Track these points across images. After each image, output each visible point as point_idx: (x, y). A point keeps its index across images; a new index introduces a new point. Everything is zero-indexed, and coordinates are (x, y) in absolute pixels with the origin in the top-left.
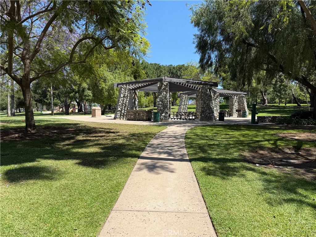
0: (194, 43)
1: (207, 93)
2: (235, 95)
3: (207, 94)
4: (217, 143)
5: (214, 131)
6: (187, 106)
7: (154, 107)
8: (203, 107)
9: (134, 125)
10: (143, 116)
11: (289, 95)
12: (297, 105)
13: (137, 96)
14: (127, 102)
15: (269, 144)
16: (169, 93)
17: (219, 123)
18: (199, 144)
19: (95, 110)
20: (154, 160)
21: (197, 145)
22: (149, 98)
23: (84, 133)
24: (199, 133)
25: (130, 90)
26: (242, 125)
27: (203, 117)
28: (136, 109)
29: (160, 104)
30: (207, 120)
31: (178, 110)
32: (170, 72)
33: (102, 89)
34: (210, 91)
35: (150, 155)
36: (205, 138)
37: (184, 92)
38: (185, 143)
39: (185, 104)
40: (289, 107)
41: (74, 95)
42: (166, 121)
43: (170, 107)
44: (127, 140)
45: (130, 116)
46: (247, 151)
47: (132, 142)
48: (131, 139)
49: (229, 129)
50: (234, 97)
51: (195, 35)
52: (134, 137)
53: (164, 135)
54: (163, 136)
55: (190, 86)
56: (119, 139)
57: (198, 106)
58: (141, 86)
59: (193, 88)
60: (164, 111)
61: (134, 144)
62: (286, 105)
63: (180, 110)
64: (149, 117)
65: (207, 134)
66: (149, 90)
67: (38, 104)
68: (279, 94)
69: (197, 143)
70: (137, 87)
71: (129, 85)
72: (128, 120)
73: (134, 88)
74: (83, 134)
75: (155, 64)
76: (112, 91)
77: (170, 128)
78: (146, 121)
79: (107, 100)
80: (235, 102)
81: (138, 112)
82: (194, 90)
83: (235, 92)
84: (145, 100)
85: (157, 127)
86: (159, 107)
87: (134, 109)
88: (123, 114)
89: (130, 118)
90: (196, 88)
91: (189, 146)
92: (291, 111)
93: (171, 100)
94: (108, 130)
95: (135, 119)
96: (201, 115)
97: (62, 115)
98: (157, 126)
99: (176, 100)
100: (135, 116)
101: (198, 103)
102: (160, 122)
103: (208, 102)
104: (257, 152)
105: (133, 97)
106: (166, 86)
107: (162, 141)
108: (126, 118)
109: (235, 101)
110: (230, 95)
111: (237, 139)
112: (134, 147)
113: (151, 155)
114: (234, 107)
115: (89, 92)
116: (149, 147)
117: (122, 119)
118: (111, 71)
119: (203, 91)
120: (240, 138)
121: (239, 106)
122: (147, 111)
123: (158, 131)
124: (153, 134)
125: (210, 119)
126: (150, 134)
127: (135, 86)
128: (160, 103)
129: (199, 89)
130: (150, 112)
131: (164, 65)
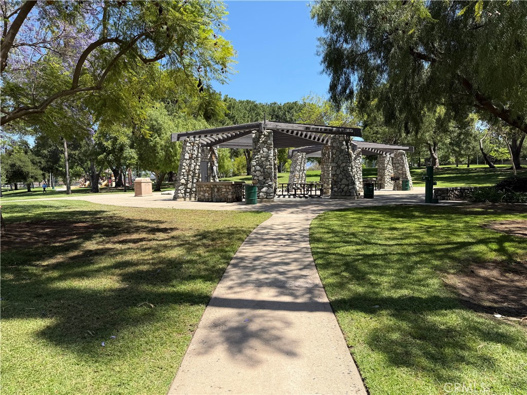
0: (318, 54)
1: (343, 148)
2: (387, 151)
3: (342, 151)
4: (379, 251)
5: (366, 222)
6: (305, 172)
7: (248, 175)
8: (336, 174)
9: (210, 212)
10: (227, 192)
11: (473, 150)
12: (488, 166)
13: (216, 157)
14: (198, 167)
15: (491, 251)
16: (274, 150)
17: (367, 202)
18: (341, 255)
19: (140, 183)
20: (244, 311)
21: (339, 260)
22: (238, 159)
23: (102, 233)
24: (336, 228)
25: (203, 145)
26: (411, 207)
27: (335, 191)
28: (215, 181)
29: (258, 171)
30: (344, 197)
31: (290, 179)
32: (273, 116)
33: (155, 146)
34: (347, 144)
35: (235, 293)
36: (352, 240)
37: (300, 148)
38: (313, 253)
39: (302, 168)
40: (476, 169)
41: (106, 157)
42: (269, 202)
43: (275, 175)
44: (188, 248)
45: (202, 193)
46: (452, 271)
47: (199, 255)
48: (198, 246)
49: (392, 216)
50: (385, 154)
51: (319, 40)
52: (205, 241)
53: (267, 234)
54: (265, 237)
55: (310, 137)
56: (172, 247)
57: (325, 172)
58: (222, 138)
59: (316, 140)
60: (264, 183)
61: (202, 260)
62: (468, 166)
63: (292, 180)
64: (237, 194)
65: (352, 230)
66: (238, 145)
67: (47, 175)
68: (457, 149)
69: (338, 254)
70: (216, 140)
71: (200, 137)
72: (198, 201)
73: (210, 142)
74: (100, 237)
75: (248, 102)
76: (172, 149)
77: (277, 215)
78: (232, 202)
79: (163, 165)
80: (388, 163)
81: (218, 186)
82: (317, 144)
83: (388, 146)
84: (231, 164)
85: (253, 214)
86: (256, 176)
87: (212, 181)
88: (191, 189)
89: (203, 198)
90: (320, 141)
91: (323, 261)
92: (482, 177)
93: (276, 162)
94: (154, 225)
95: (212, 198)
96: (332, 188)
97: (86, 193)
98: (254, 212)
99: (285, 162)
100: (212, 193)
101: (325, 166)
102: (258, 205)
103: (344, 164)
104: (473, 272)
105: (209, 159)
106: (268, 137)
107: (264, 248)
108: (195, 198)
109: (388, 161)
110: (378, 152)
111: (417, 240)
112: (203, 267)
113: (238, 292)
114: (387, 173)
115: (132, 152)
116: (235, 266)
117: (187, 199)
118: (171, 114)
119: (335, 145)
120: (423, 238)
121: (396, 171)
122: (233, 183)
123: (255, 223)
124: (244, 232)
125: (348, 194)
126: (238, 231)
127: (211, 139)
128: (258, 168)
129: (327, 141)
130: (238, 185)
131: (264, 103)
